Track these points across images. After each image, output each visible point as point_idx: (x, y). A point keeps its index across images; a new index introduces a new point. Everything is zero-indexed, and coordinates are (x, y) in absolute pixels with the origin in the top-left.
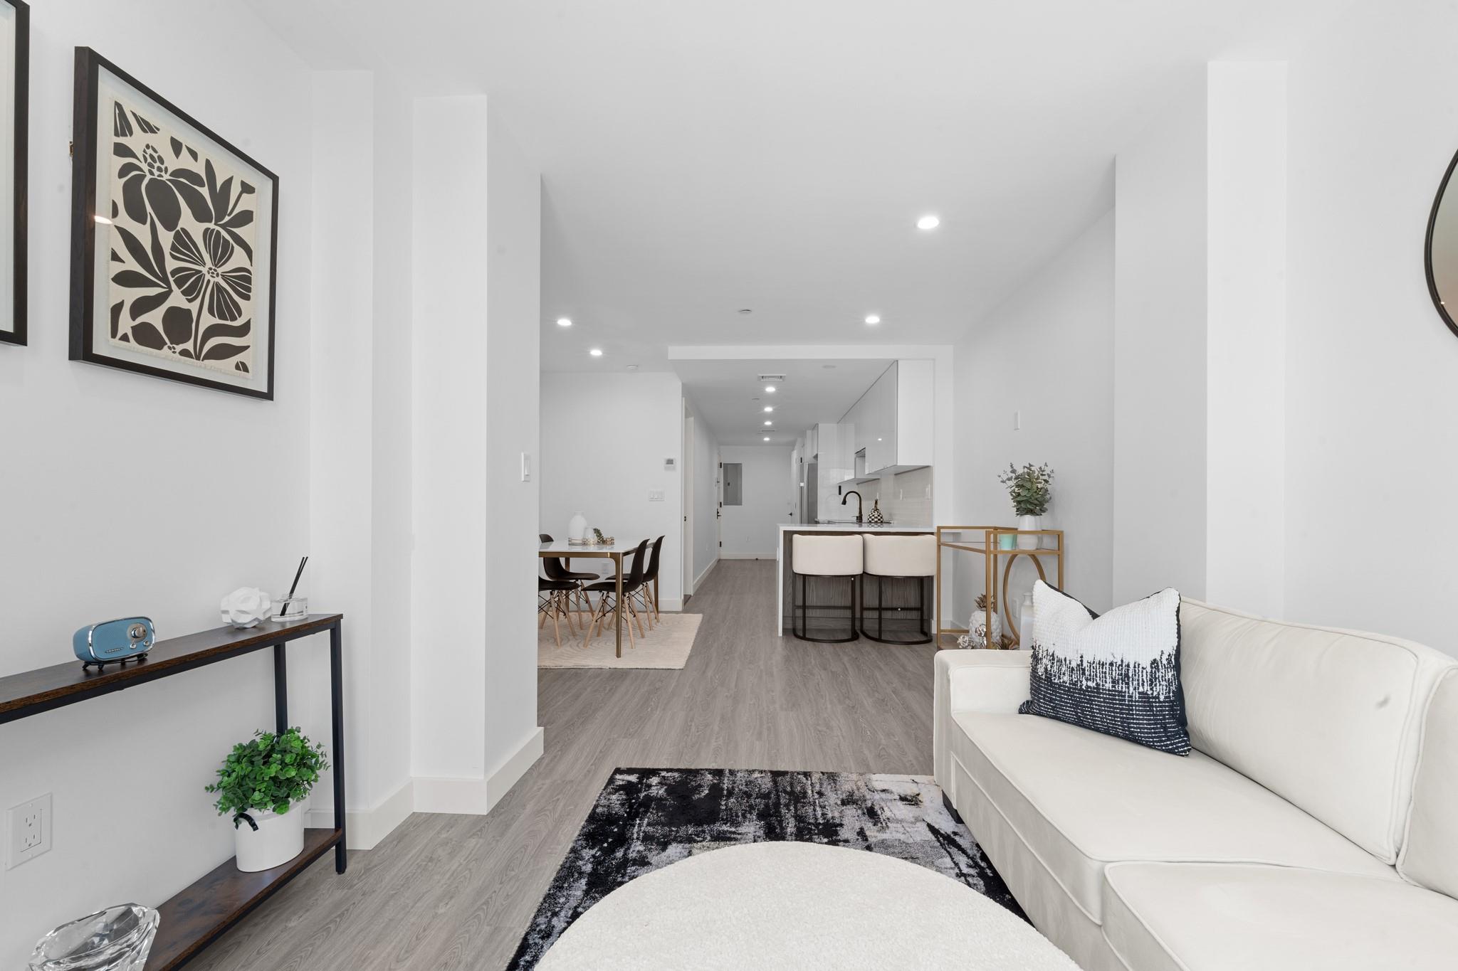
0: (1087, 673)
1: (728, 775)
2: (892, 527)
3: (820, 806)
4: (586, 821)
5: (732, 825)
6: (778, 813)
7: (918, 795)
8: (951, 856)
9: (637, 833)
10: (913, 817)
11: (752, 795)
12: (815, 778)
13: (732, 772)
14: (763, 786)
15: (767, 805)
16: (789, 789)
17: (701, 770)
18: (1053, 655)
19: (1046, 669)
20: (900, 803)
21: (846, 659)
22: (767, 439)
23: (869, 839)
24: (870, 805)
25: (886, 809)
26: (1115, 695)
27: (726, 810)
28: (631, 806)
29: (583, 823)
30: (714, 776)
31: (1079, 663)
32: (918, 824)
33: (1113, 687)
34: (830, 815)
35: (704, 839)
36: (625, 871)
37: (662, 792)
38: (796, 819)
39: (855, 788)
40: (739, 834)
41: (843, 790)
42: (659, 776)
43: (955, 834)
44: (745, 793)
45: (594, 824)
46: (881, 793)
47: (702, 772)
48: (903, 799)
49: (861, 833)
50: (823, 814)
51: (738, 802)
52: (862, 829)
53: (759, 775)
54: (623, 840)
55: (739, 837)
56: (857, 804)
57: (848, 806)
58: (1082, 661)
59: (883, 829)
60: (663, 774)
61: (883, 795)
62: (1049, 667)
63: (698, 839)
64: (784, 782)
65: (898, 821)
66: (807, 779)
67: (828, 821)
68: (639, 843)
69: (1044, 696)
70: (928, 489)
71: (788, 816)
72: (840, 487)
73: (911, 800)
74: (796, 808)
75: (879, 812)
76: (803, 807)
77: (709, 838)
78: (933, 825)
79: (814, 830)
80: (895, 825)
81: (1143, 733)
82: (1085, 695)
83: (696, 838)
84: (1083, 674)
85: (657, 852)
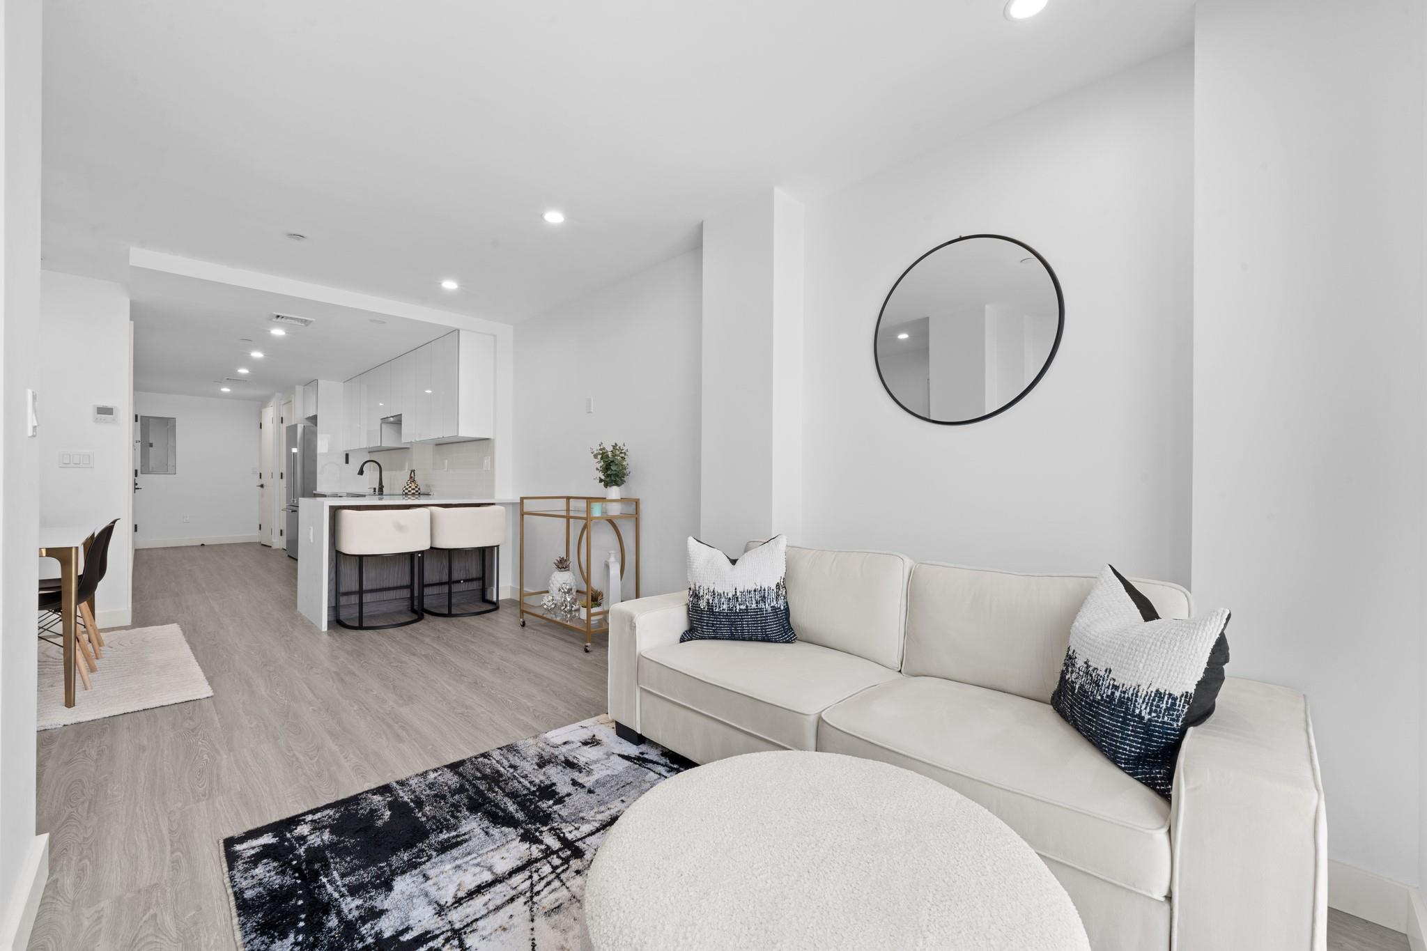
0: (739, 600)
1: (398, 787)
2: (431, 499)
3: (522, 777)
4: (239, 915)
5: (449, 829)
6: (487, 800)
7: (594, 736)
8: (652, 771)
9: (335, 891)
10: (604, 754)
11: (446, 796)
12: (496, 755)
13: (401, 783)
14: (450, 783)
15: (470, 798)
16: (479, 775)
17: (360, 794)
18: (714, 591)
19: (708, 603)
20: (586, 748)
21: (427, 640)
22: (226, 390)
23: (585, 785)
24: (563, 759)
25: (578, 756)
26: (757, 612)
27: (428, 820)
28: (297, 869)
29: (236, 920)
30: (382, 794)
31: (734, 593)
32: (612, 758)
33: (757, 606)
34: (537, 781)
35: (430, 857)
36: (359, 934)
37: (326, 836)
38: (508, 797)
39: (540, 750)
40: (464, 834)
41: (530, 755)
42: (306, 823)
43: (642, 753)
44: (436, 796)
45: (257, 913)
46: (565, 746)
47: (363, 796)
48: (585, 743)
49: (575, 783)
50: (531, 782)
51: (435, 807)
52: (573, 780)
53: (436, 774)
54: (321, 907)
55: (467, 837)
56: (552, 763)
57: (547, 767)
58: (736, 592)
59: (589, 773)
60: (309, 818)
61: (567, 747)
62: (711, 601)
63: (423, 860)
64: (468, 769)
65: (596, 762)
66: (489, 759)
67: (540, 786)
68: (349, 899)
69: (707, 623)
70: (487, 461)
71: (499, 797)
72: (347, 455)
73: (592, 742)
74: (500, 788)
75: (575, 761)
76: (507, 784)
77: (434, 854)
78: (622, 753)
79: (534, 798)
80: (596, 766)
81: (774, 633)
82: (738, 616)
83: (419, 860)
84: (737, 601)
85: (383, 896)
